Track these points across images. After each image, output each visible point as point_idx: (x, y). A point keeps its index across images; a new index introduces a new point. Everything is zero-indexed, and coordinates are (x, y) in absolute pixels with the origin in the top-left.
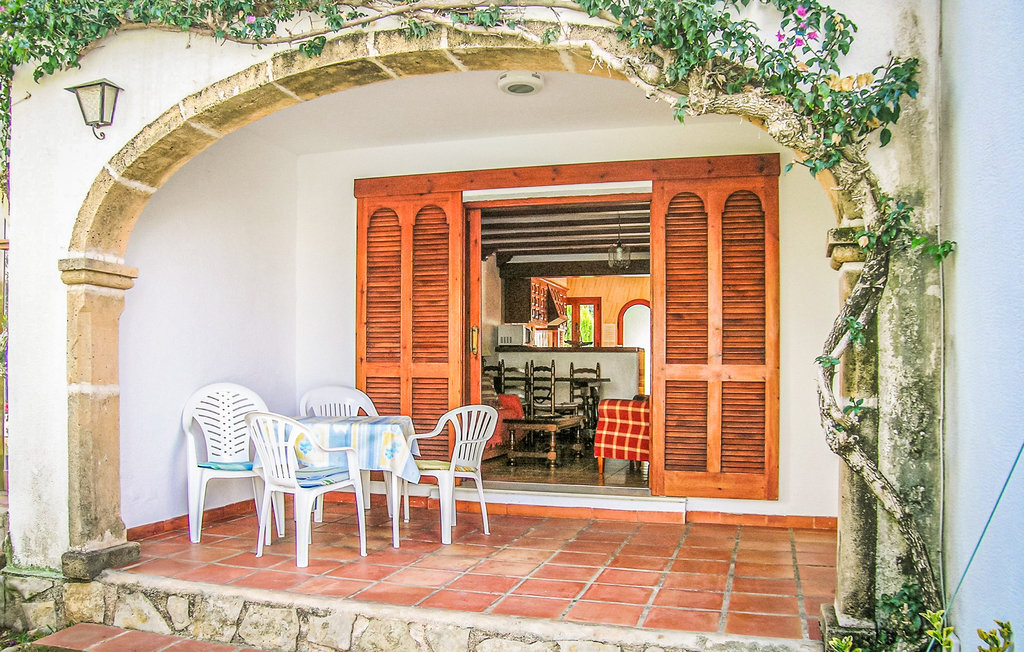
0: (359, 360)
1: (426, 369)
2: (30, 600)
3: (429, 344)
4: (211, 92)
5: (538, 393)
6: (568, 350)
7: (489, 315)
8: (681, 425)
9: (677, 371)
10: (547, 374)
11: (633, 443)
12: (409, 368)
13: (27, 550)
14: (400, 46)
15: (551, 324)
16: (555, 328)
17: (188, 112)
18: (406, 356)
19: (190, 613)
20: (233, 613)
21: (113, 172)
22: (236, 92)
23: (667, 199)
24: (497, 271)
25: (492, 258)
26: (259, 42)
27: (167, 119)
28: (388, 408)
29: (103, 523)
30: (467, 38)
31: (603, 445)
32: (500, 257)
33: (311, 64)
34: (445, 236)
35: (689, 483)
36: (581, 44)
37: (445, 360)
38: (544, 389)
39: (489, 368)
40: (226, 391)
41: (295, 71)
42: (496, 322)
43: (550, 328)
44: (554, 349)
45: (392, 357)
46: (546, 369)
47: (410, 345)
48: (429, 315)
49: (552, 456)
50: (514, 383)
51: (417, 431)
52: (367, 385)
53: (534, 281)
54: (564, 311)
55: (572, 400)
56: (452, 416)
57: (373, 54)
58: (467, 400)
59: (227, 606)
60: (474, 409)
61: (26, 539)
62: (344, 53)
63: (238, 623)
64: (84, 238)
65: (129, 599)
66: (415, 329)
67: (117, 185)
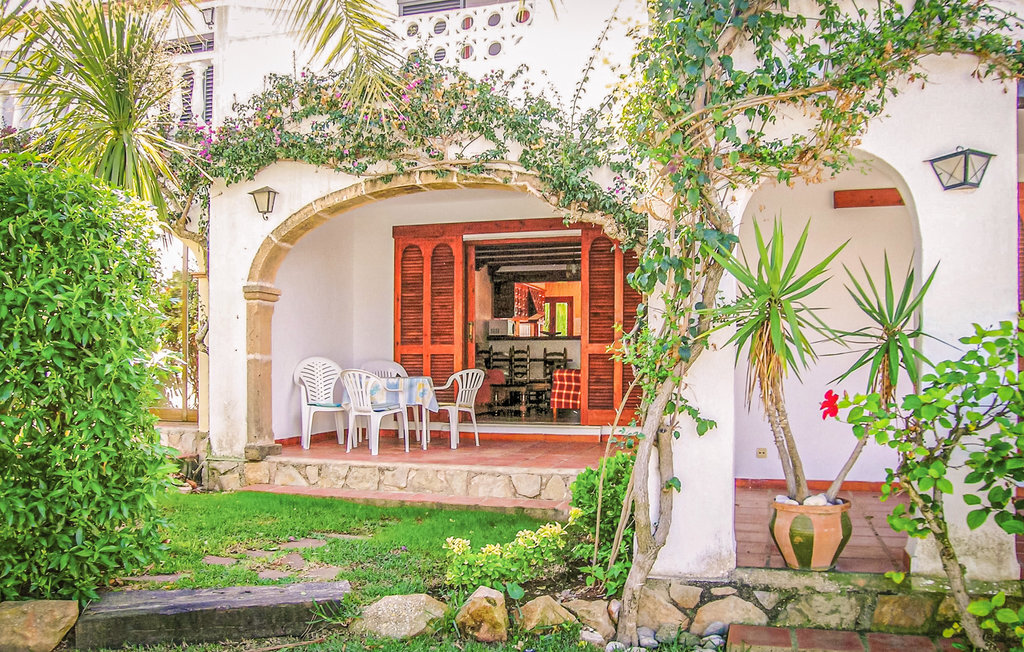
0: (396, 344)
1: (438, 349)
2: (224, 474)
3: (441, 333)
4: (330, 198)
5: (516, 370)
6: (545, 339)
7: (483, 311)
8: (598, 381)
9: (595, 348)
10: (524, 355)
11: (568, 396)
12: (428, 348)
13: (221, 447)
14: (432, 179)
15: (532, 318)
16: (535, 322)
17: (318, 208)
18: (427, 340)
19: (319, 474)
20: (343, 472)
21: (273, 239)
22: (345, 199)
23: (590, 241)
24: (489, 278)
25: (485, 269)
26: (358, 174)
27: (306, 210)
28: (414, 372)
29: (265, 431)
30: (466, 178)
31: (556, 400)
32: (490, 267)
33: (385, 187)
34: (452, 263)
35: (603, 418)
36: (522, 184)
37: (452, 343)
38: (522, 366)
39: (482, 352)
40: (319, 363)
41: (377, 189)
42: (488, 317)
43: (531, 322)
44: (536, 338)
45: (418, 341)
46: (523, 352)
47: (429, 334)
48: (442, 314)
49: (523, 408)
50: (502, 363)
51: (435, 385)
52: (401, 359)
53: (517, 286)
54: (542, 309)
55: (545, 376)
56: (456, 376)
57: (418, 183)
58: (465, 366)
59: (339, 469)
60: (470, 371)
61: (220, 442)
62: (402, 181)
63: (346, 478)
64: (257, 275)
65: (284, 469)
66: (433, 323)
67: (276, 245)
